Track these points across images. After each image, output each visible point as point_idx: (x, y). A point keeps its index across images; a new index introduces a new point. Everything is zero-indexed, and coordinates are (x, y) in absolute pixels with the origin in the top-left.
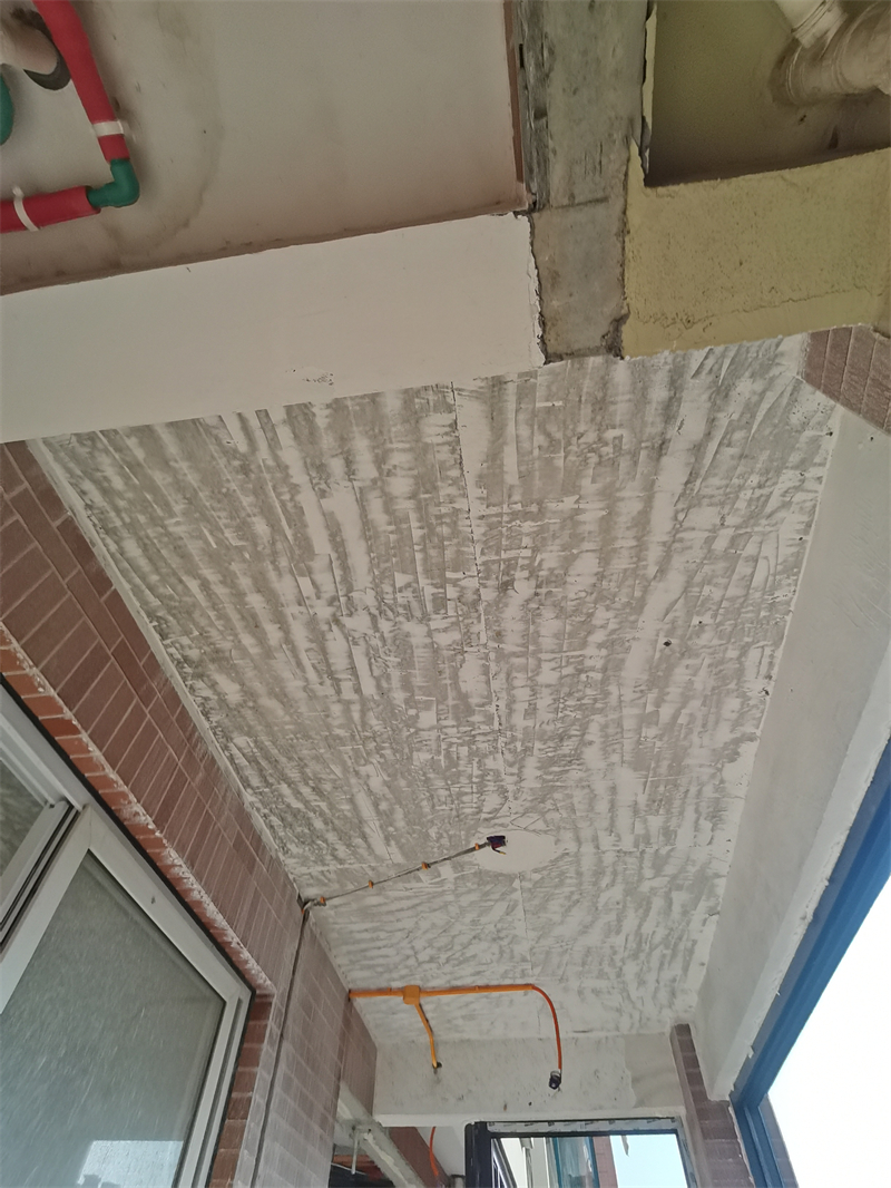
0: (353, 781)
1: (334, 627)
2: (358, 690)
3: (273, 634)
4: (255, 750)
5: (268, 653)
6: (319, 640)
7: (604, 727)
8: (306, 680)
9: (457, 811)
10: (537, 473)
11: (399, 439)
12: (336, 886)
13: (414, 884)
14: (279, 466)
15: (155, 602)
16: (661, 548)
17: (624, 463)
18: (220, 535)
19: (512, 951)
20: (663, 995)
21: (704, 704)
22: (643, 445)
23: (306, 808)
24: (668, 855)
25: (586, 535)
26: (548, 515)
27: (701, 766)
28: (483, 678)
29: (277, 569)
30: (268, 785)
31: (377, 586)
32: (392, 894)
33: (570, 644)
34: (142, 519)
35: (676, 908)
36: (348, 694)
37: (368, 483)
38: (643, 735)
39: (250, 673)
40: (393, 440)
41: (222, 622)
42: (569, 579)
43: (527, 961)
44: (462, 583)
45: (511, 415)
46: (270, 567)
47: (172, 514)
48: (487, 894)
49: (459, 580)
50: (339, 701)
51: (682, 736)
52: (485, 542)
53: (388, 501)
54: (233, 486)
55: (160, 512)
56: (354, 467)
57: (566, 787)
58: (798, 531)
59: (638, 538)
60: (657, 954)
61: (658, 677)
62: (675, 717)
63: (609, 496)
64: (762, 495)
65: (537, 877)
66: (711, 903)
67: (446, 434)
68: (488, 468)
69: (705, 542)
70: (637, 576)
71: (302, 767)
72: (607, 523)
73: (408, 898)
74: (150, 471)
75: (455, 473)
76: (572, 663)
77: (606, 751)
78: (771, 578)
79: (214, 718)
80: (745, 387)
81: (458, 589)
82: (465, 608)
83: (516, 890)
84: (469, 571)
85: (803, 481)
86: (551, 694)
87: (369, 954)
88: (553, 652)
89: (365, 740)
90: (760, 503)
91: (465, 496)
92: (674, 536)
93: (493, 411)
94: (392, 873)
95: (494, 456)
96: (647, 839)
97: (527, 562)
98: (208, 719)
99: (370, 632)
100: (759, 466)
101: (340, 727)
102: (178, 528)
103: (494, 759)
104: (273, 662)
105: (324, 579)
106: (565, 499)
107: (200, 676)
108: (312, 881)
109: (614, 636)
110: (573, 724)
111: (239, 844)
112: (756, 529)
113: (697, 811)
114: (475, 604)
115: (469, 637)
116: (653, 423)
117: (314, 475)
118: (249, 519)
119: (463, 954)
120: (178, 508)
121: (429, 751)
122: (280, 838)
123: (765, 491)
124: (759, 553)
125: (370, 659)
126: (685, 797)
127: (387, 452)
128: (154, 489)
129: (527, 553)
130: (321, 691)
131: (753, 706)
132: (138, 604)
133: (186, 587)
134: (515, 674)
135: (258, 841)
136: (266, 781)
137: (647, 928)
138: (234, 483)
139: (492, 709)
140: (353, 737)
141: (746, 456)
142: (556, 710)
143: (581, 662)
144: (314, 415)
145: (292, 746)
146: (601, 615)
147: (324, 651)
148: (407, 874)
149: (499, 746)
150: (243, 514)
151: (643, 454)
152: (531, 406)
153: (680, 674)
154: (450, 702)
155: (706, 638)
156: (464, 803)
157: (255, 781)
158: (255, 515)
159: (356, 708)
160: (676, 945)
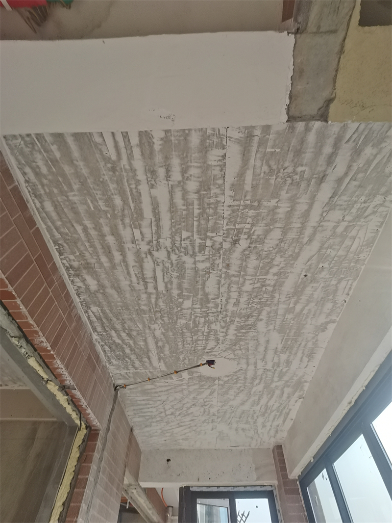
0: (147, 331)
1: (149, 256)
2: (156, 288)
3: (117, 257)
4: (101, 314)
5: (114, 267)
6: (140, 262)
7: (269, 313)
8: (131, 281)
9: (194, 347)
10: (261, 186)
11: (195, 161)
12: (132, 380)
13: (169, 380)
14: (131, 169)
15: (58, 236)
16: (312, 229)
17: (303, 185)
18: (96, 204)
19: (209, 411)
20: (272, 433)
21: (316, 305)
22: (314, 176)
23: (123, 343)
24: (286, 372)
25: (278, 220)
26: (262, 208)
27: (309, 333)
28: (217, 286)
29: (123, 224)
30: (105, 331)
31: (173, 237)
32: (158, 384)
33: (261, 272)
34: (55, 191)
35: (285, 395)
36: (151, 289)
37: (176, 183)
38: (286, 317)
39: (103, 276)
40: (193, 161)
41: (92, 249)
42: (266, 241)
43: (215, 416)
44: (215, 239)
45: (253, 154)
46: (120, 223)
47: (72, 190)
48: (202, 386)
49: (213, 237)
50: (146, 293)
51: (303, 319)
52: (230, 219)
53: (185, 193)
54: (106, 178)
55: (65, 188)
56: (170, 173)
57: (246, 339)
58: (377, 226)
59: (302, 223)
60: (273, 414)
61: (298, 291)
62: (302, 310)
63: (293, 201)
64: (364, 207)
65: (226, 379)
66: (301, 394)
67: (220, 160)
68: (237, 181)
69: (333, 228)
70: (298, 242)
71: (123, 323)
72: (289, 214)
73: (165, 386)
74: (62, 165)
75: (220, 182)
76: (260, 282)
77: (267, 324)
78: (359, 248)
79: (82, 297)
80: (369, 151)
81: (212, 241)
82: (214, 251)
83: (216, 385)
84: (219, 233)
85: (384, 202)
86: (248, 296)
87: (143, 411)
88: (252, 276)
89: (156, 312)
90: (363, 211)
91: (223, 194)
92: (319, 224)
93: (245, 151)
94: (160, 375)
95: (241, 175)
96: (278, 365)
97: (247, 230)
98: (79, 297)
99: (166, 260)
100: (366, 192)
101: (145, 305)
102: (75, 197)
103: (216, 325)
104: (115, 271)
105: (147, 231)
106: (272, 200)
107: (78, 276)
108: (121, 377)
109: (282, 270)
110: (255, 311)
111: (89, 358)
112: (358, 223)
113: (303, 353)
114: (219, 250)
115: (214, 266)
116: (321, 165)
117: (149, 175)
118: (112, 196)
119: (187, 412)
120: (76, 187)
121: (186, 319)
122: (108, 356)
123: (366, 205)
124: (357, 235)
125: (164, 274)
126: (299, 347)
127: (188, 167)
128: (64, 175)
129: (248, 226)
130: (137, 287)
131: (338, 307)
132: (49, 236)
133: (75, 229)
134: (232, 285)
135: (98, 357)
136: (105, 329)
137: (270, 404)
138: (106, 176)
139: (219, 301)
140: (150, 310)
141: (362, 186)
142: (248, 304)
143: (264, 282)
144: (154, 143)
145: (120, 313)
146: (278, 259)
147: (141, 267)
148: (167, 375)
149: (219, 318)
150: (109, 193)
151: (313, 180)
152: (264, 150)
153: (308, 290)
154: (199, 296)
155: (324, 274)
156: (198, 344)
157: (99, 329)
158: (116, 195)
159: (153, 297)
160: (282, 411)
